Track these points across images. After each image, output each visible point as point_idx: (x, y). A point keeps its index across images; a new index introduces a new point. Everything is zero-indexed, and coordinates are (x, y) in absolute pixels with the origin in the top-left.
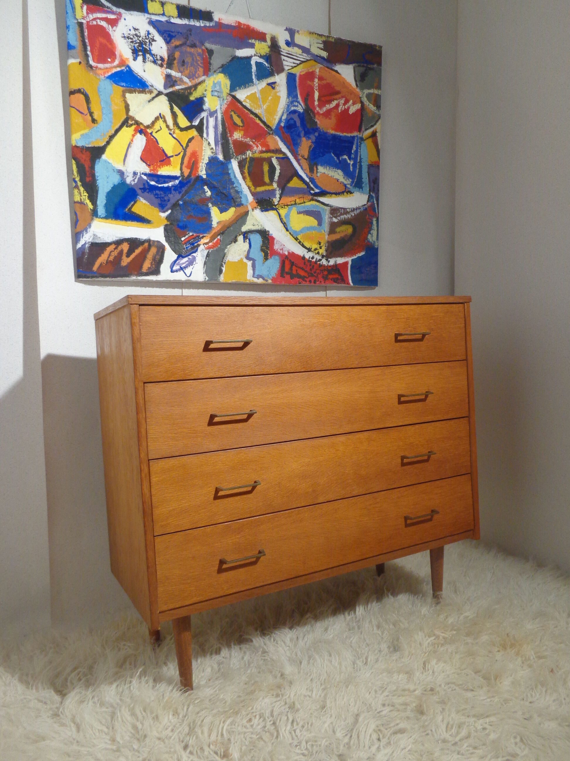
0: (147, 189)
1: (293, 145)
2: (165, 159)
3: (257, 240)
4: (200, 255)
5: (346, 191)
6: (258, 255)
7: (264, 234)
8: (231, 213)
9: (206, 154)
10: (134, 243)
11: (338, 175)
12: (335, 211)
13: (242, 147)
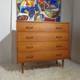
0: (26, 9)
1: (47, 2)
2: (29, 5)
3: (41, 15)
4: (33, 18)
5: (55, 8)
6: (41, 17)
7: (43, 15)
8: (38, 12)
9: (35, 4)
10: (24, 16)
11: (54, 6)
12: (53, 11)
13: (40, 3)
